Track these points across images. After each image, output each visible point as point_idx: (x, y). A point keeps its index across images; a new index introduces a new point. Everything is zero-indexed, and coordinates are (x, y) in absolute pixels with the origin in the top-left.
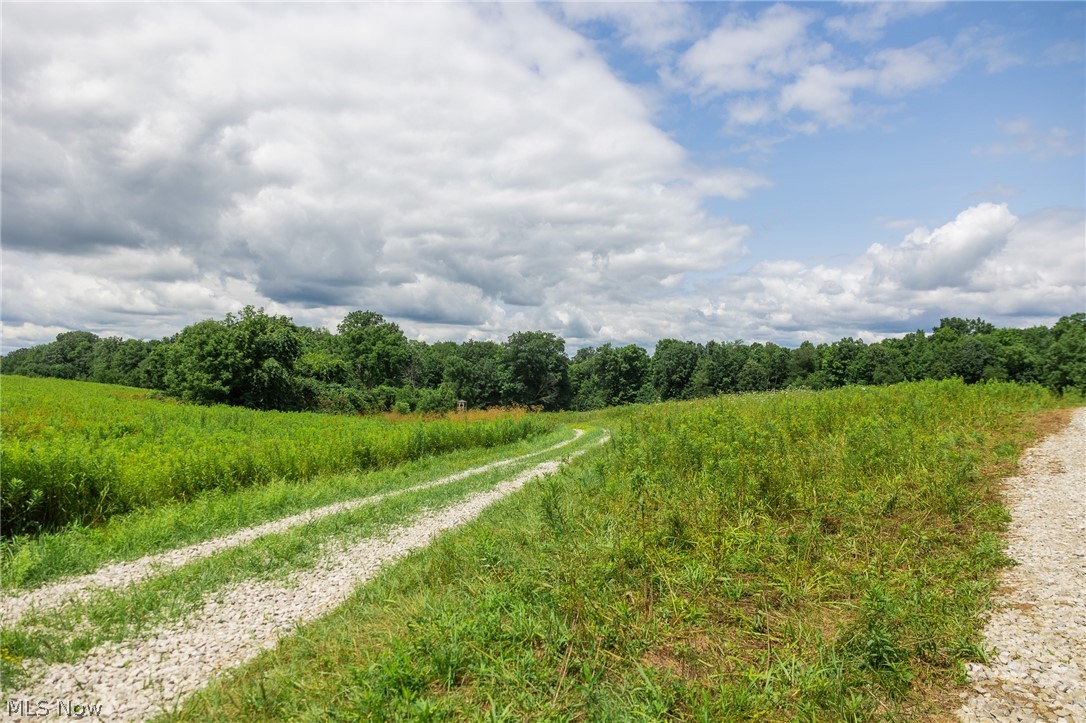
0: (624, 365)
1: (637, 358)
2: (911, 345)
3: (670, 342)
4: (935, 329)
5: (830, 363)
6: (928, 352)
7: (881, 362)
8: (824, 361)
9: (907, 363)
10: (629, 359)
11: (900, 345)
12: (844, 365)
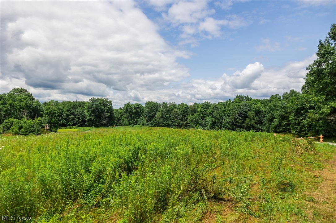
0: (134, 110)
1: (139, 108)
2: (227, 104)
3: (150, 102)
4: (234, 99)
5: (201, 110)
6: (231, 107)
7: (216, 110)
8: (199, 109)
9: (225, 110)
10: (135, 108)
11: (224, 104)
12: (205, 111)
